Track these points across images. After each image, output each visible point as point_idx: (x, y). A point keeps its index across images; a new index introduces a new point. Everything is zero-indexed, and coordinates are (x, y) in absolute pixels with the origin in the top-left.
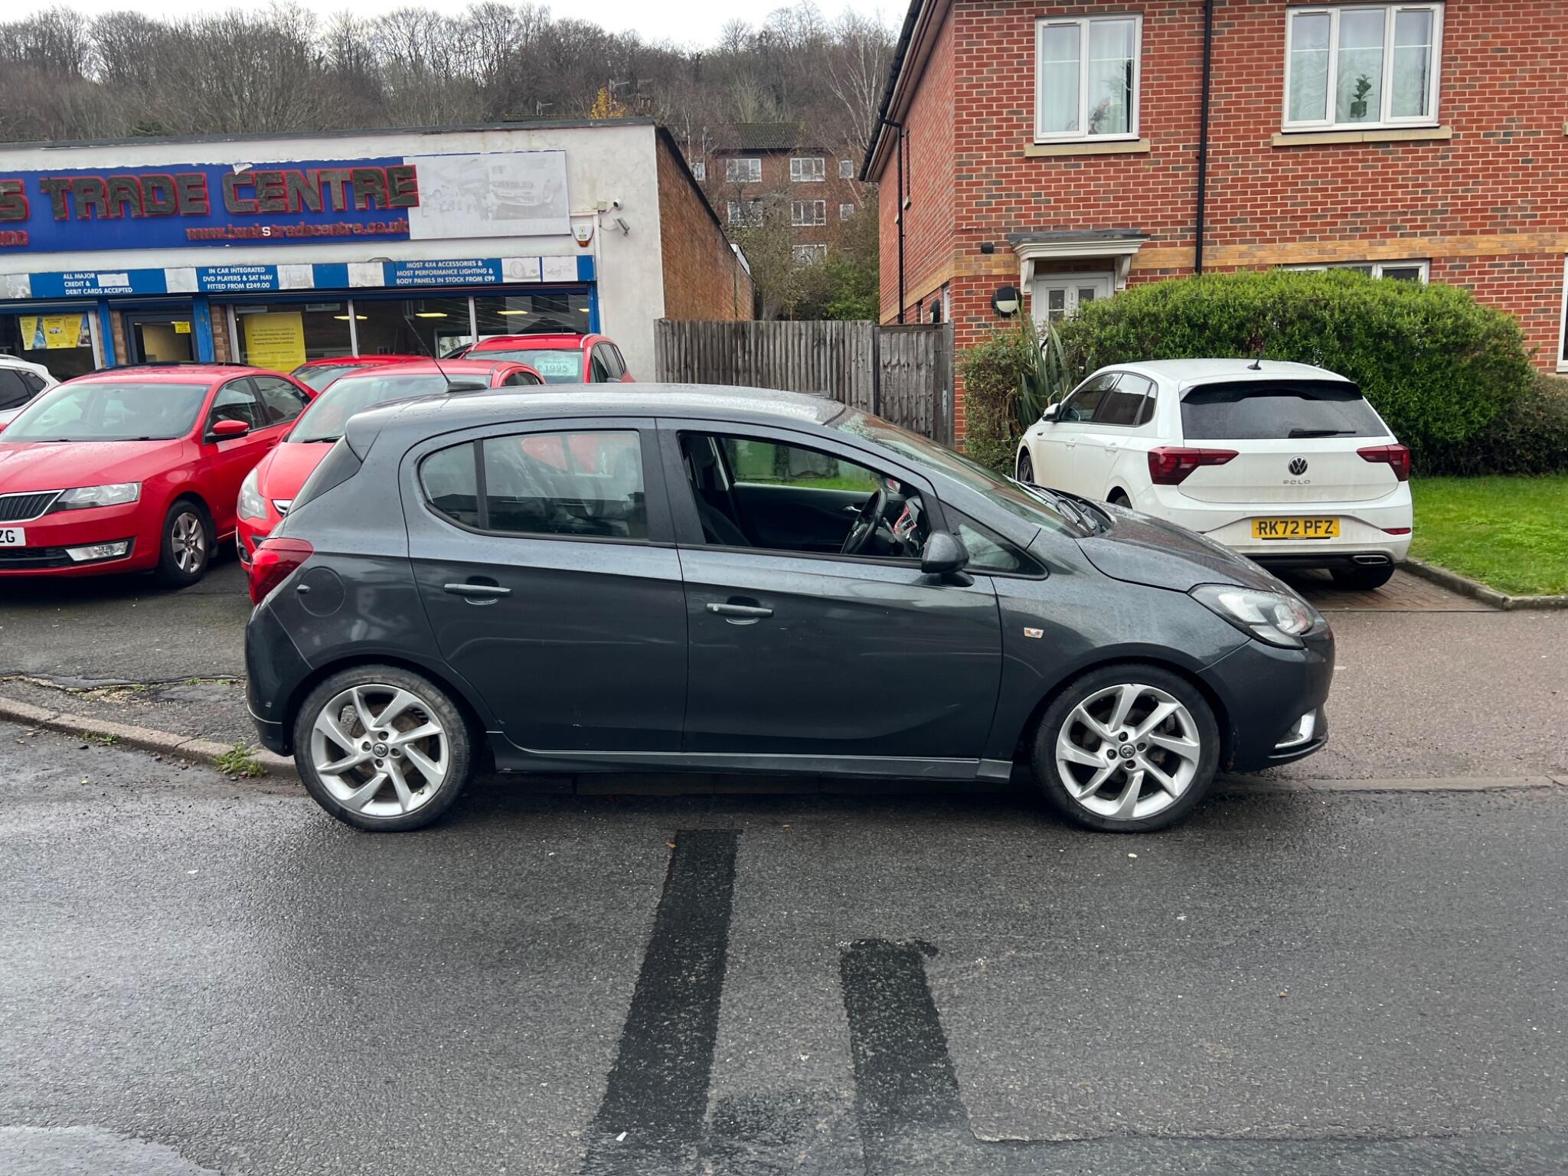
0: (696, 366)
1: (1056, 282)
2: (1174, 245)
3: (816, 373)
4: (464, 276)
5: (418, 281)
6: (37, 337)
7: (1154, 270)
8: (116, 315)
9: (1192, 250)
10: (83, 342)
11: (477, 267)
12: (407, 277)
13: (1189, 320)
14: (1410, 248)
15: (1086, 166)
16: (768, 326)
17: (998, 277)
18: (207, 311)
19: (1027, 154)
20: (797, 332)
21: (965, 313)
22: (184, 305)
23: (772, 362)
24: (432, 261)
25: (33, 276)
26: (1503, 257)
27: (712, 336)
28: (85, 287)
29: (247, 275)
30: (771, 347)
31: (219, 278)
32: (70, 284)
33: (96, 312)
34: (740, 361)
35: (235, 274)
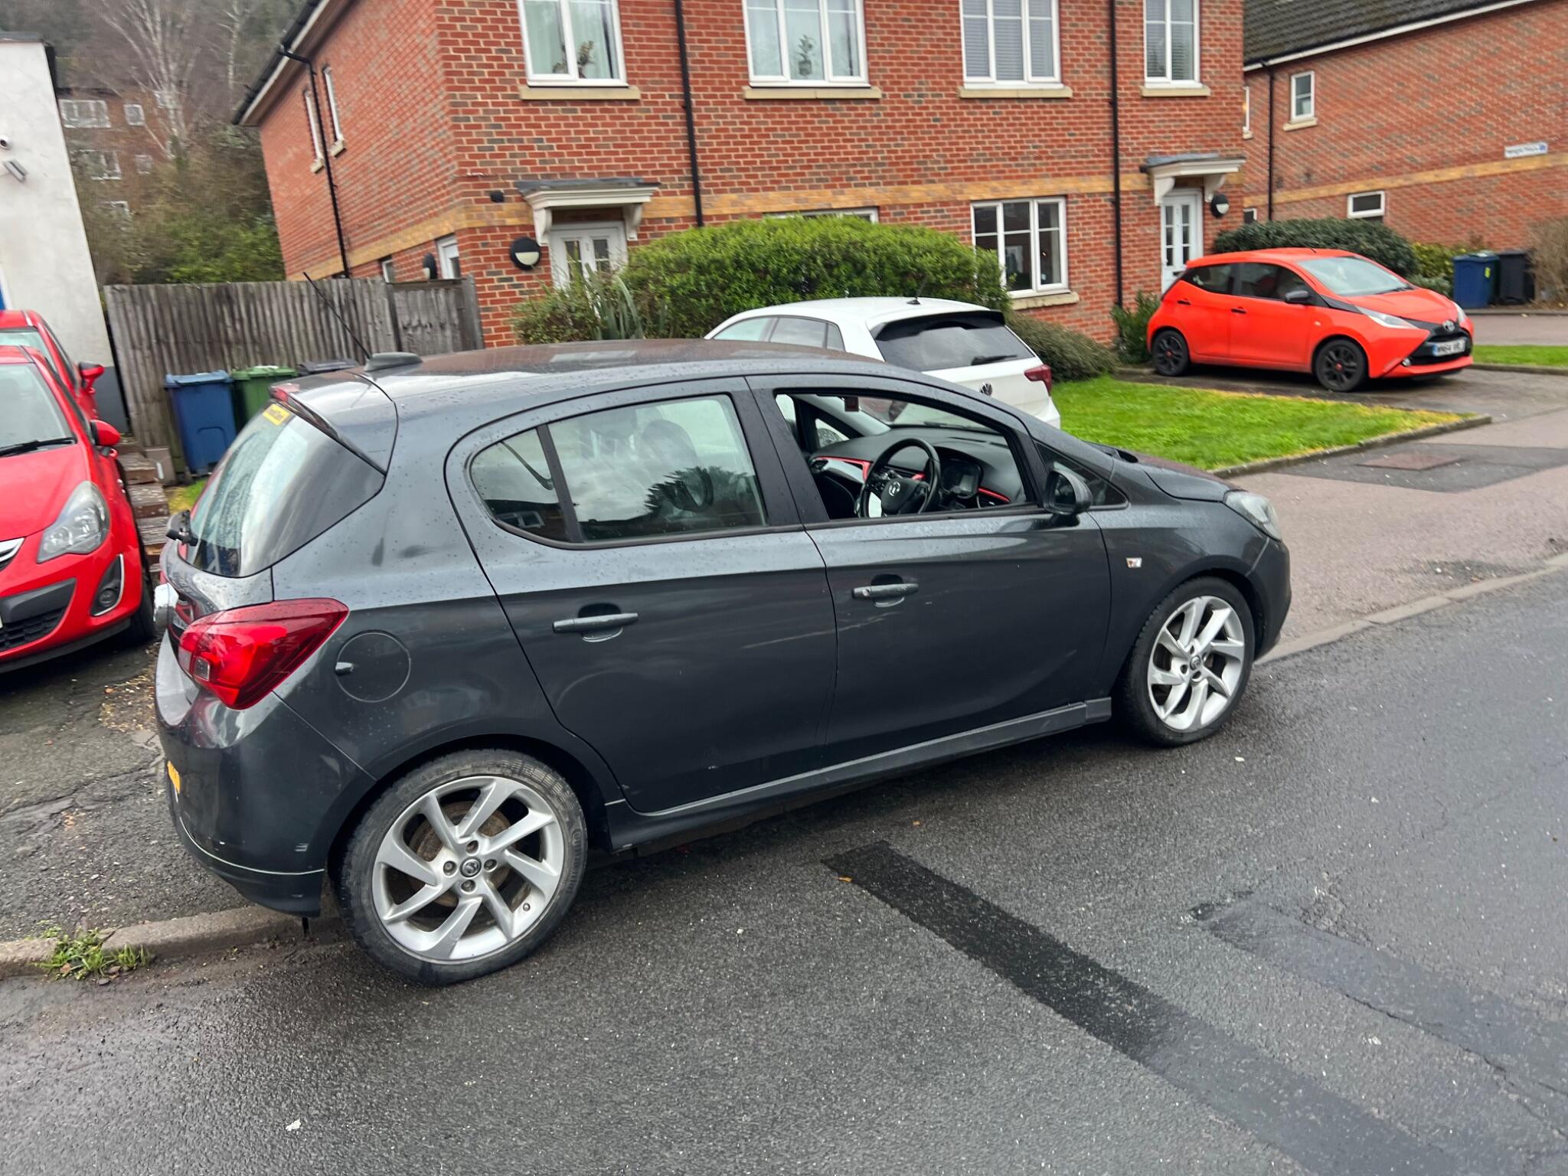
0: (172, 340)
1: (573, 232)
2: (673, 194)
3: (327, 340)
7: (659, 220)
9: (690, 199)
13: (752, 265)
14: (863, 197)
15: (583, 111)
16: (259, 288)
17: (512, 227)
19: (525, 97)
20: (296, 293)
21: (484, 267)
23: (270, 330)
26: (930, 205)
27: (188, 303)
30: (268, 313)
34: (230, 331)
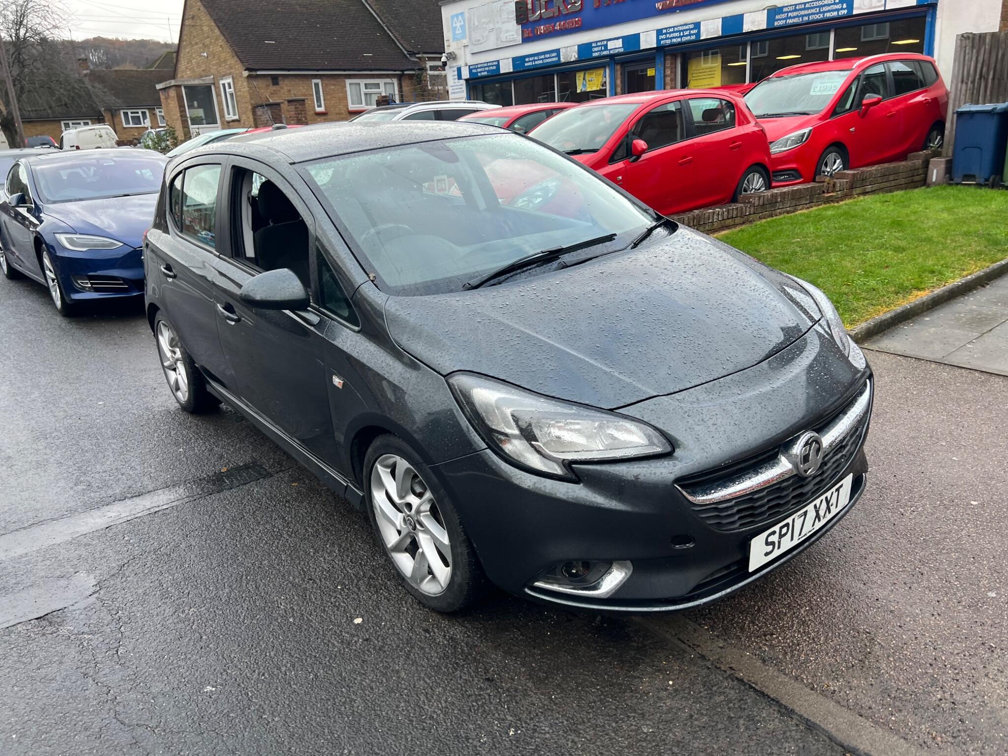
4: (824, 12)
5: (790, 21)
6: (583, 84)
8: (618, 67)
10: (603, 86)
11: (835, 4)
12: (783, 19)
18: (663, 59)
22: (650, 56)
24: (801, 4)
25: (579, 46)
28: (602, 50)
29: (683, 31)
31: (668, 35)
32: (596, 49)
33: (609, 66)
35: (677, 32)
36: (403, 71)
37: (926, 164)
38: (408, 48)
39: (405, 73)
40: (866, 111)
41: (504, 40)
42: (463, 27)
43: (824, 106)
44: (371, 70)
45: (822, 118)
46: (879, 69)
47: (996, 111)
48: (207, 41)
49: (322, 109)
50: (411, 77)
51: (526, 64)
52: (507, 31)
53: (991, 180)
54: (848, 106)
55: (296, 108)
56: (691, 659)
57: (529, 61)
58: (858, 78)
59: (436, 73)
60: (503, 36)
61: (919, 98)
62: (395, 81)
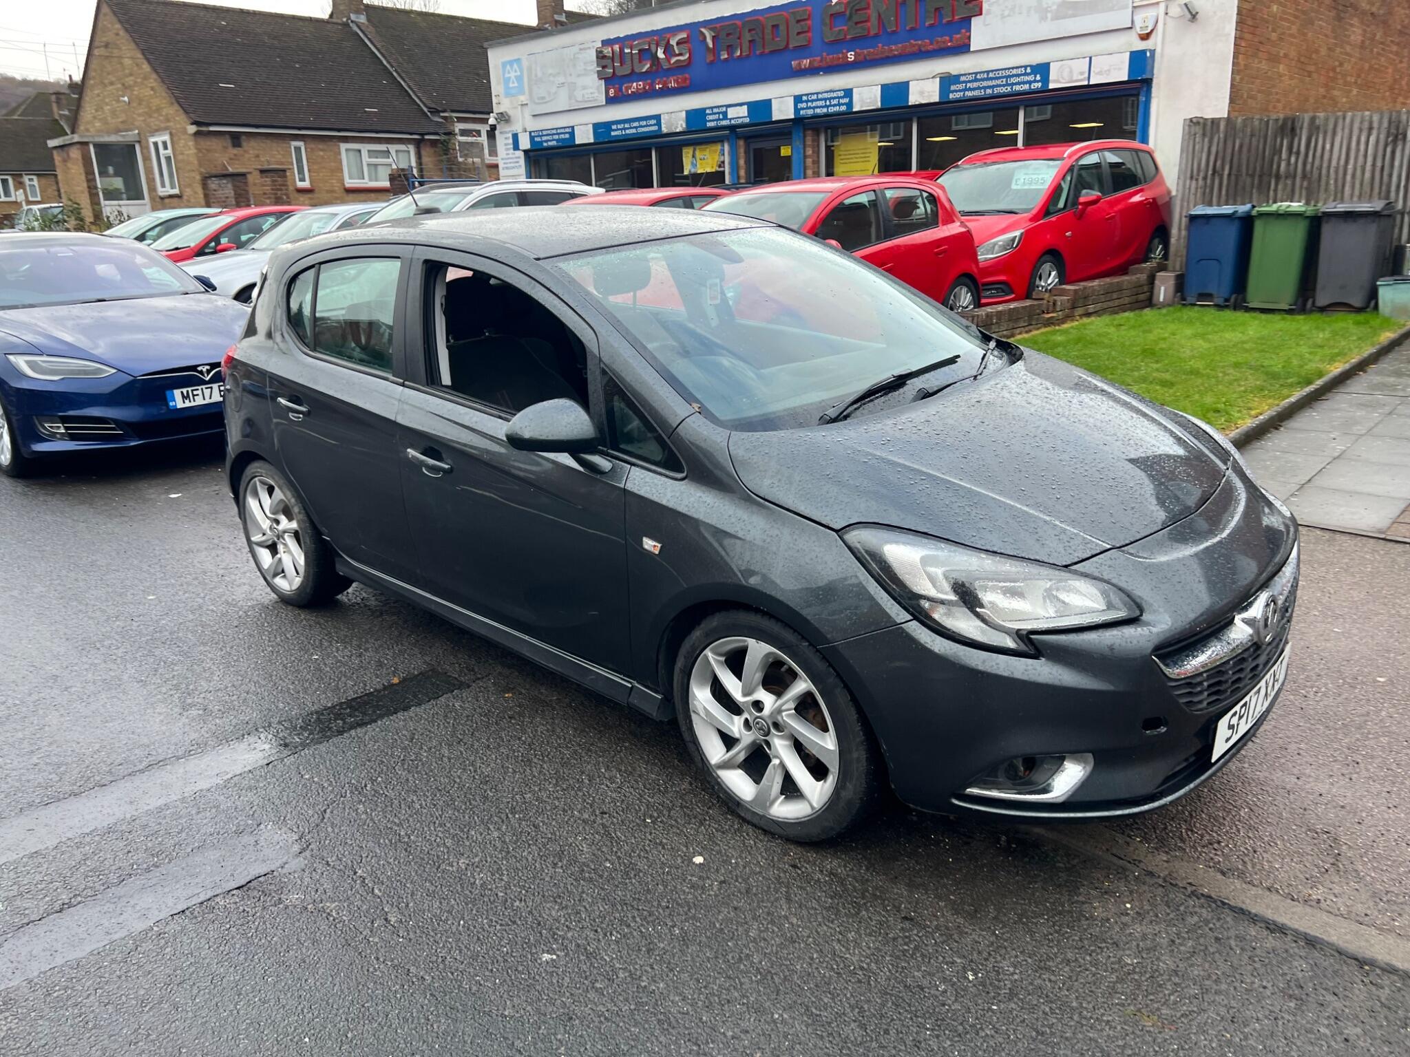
4: (1012, 85)
5: (969, 94)
6: (692, 163)
8: (741, 143)
10: (720, 166)
11: (1026, 74)
12: (960, 91)
16: (1327, 119)
18: (801, 135)
22: (785, 130)
24: (984, 72)
25: (687, 112)
28: (719, 119)
29: (830, 99)
30: (1328, 146)
31: (809, 104)
32: (711, 117)
33: (728, 140)
34: (1283, 165)
35: (821, 100)
36: (422, 135)
37: (1152, 280)
38: (428, 103)
39: (427, 137)
40: (1083, 211)
41: (580, 99)
42: (519, 79)
43: (1035, 203)
44: (377, 132)
45: (1034, 219)
46: (1093, 159)
47: (1238, 215)
48: (130, 81)
49: (306, 184)
50: (434, 143)
51: (613, 134)
52: (584, 88)
53: (1232, 300)
54: (1061, 204)
55: (273, 181)
56: (1137, 878)
57: (618, 130)
58: (1071, 169)
59: (470, 139)
60: (579, 95)
61: (1137, 198)
62: (412, 148)
